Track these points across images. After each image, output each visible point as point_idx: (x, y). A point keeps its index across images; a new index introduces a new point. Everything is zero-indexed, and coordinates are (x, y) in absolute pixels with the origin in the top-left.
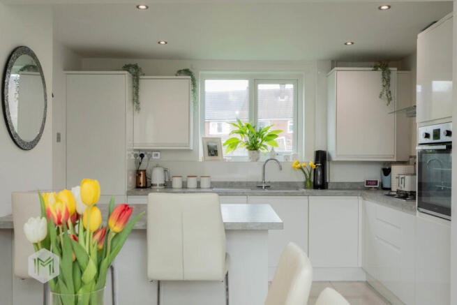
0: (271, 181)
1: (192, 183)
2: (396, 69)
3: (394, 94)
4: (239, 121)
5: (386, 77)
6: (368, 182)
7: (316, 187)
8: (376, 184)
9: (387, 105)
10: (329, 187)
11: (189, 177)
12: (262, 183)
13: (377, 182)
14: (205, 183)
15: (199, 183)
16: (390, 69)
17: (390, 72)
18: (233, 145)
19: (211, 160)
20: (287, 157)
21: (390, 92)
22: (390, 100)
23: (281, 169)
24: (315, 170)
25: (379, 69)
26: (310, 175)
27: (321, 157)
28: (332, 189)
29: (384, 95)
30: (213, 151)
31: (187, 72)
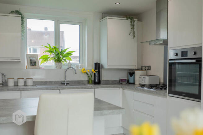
0: (70, 80)
1: (21, 83)
2: (137, 20)
3: (136, 33)
4: (49, 45)
5: (133, 24)
6: (121, 80)
7: (95, 83)
8: (126, 81)
9: (133, 39)
10: (102, 83)
11: (18, 79)
12: (64, 81)
13: (126, 79)
14: (30, 83)
15: (25, 82)
16: (135, 20)
17: (134, 21)
18: (46, 59)
19: (33, 68)
20: (77, 66)
21: (134, 32)
22: (134, 36)
23: (76, 73)
24: (94, 74)
25: (129, 19)
26: (91, 76)
27: (98, 66)
28: (103, 84)
29: (132, 34)
30: (33, 63)
31: (18, 12)
